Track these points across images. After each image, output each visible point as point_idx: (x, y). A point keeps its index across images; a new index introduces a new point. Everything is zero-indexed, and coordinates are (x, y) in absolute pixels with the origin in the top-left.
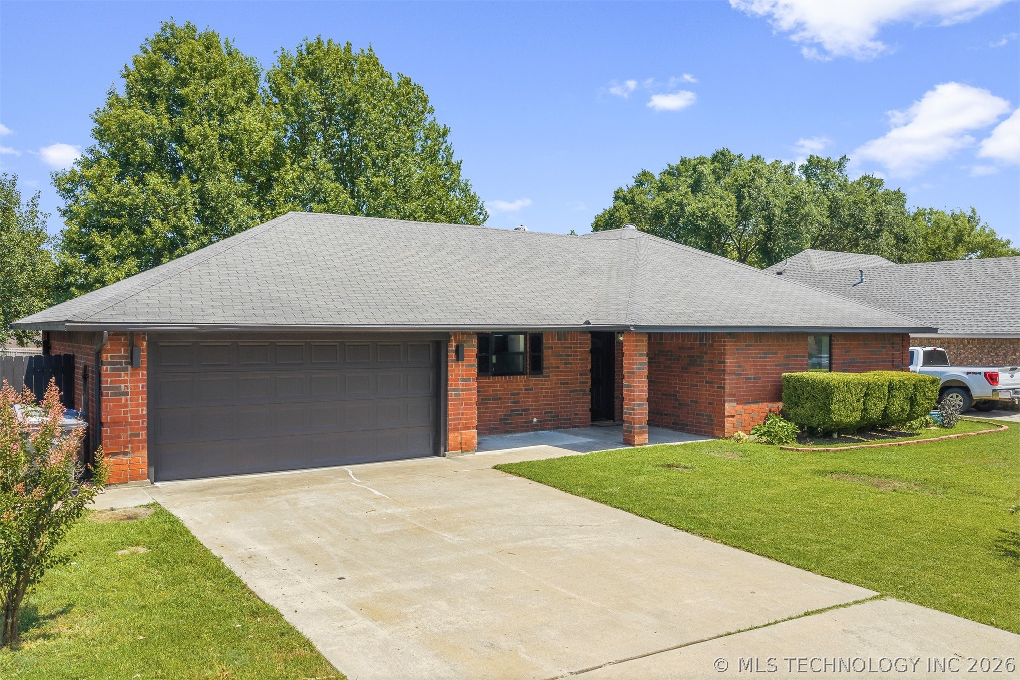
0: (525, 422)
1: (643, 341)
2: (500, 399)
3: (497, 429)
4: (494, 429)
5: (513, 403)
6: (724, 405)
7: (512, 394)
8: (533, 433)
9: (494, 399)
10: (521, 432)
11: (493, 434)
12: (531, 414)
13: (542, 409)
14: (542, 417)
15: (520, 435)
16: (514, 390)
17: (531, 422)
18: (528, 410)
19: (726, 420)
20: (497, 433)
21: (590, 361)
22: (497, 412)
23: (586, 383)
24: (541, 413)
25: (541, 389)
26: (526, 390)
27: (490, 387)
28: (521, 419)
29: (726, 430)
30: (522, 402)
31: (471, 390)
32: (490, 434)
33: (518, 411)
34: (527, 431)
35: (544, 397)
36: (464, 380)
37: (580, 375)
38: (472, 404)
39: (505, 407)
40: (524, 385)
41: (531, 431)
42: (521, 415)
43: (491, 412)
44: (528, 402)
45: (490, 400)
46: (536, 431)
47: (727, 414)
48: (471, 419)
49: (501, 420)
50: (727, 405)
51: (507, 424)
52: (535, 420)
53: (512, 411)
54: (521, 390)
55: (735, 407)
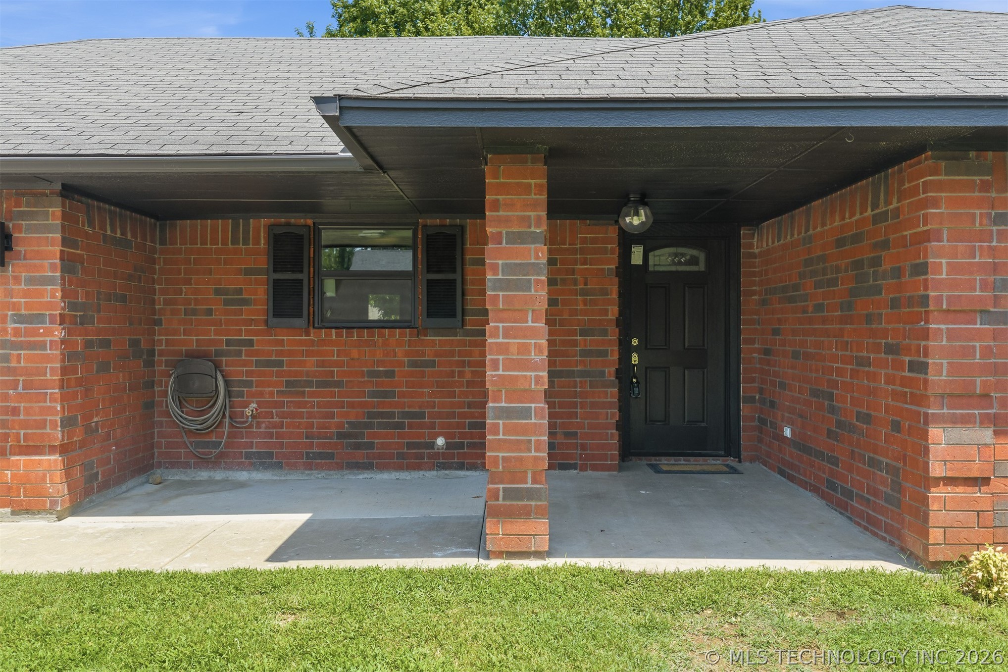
0: (410, 446)
1: (527, 189)
2: (338, 384)
3: (331, 456)
4: (320, 456)
5: (373, 394)
6: (925, 435)
7: (372, 374)
8: (434, 473)
9: (320, 384)
10: (400, 468)
11: (319, 467)
12: (432, 426)
13: (463, 415)
14: (463, 435)
15: (394, 475)
16: (380, 363)
17: (432, 445)
18: (422, 415)
19: (936, 493)
20: (329, 467)
21: (615, 296)
22: (331, 415)
23: (604, 353)
24: (459, 425)
25: (462, 364)
26: (414, 364)
27: (309, 354)
28: (400, 436)
29: (936, 535)
30: (403, 395)
31: (42, 346)
32: (309, 467)
33: (391, 415)
34: (417, 467)
35: (469, 384)
36: (20, 319)
37: (583, 333)
38: (45, 385)
39: (351, 405)
40: (407, 354)
41: (431, 468)
42: (400, 426)
43: (310, 415)
44: (422, 395)
45: (309, 384)
46: (445, 468)
47: (936, 470)
48: (42, 424)
49: (340, 435)
50: (935, 433)
51: (358, 446)
52: (440, 441)
53: (371, 415)
54: (401, 364)
55: (981, 446)
